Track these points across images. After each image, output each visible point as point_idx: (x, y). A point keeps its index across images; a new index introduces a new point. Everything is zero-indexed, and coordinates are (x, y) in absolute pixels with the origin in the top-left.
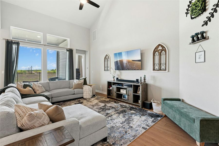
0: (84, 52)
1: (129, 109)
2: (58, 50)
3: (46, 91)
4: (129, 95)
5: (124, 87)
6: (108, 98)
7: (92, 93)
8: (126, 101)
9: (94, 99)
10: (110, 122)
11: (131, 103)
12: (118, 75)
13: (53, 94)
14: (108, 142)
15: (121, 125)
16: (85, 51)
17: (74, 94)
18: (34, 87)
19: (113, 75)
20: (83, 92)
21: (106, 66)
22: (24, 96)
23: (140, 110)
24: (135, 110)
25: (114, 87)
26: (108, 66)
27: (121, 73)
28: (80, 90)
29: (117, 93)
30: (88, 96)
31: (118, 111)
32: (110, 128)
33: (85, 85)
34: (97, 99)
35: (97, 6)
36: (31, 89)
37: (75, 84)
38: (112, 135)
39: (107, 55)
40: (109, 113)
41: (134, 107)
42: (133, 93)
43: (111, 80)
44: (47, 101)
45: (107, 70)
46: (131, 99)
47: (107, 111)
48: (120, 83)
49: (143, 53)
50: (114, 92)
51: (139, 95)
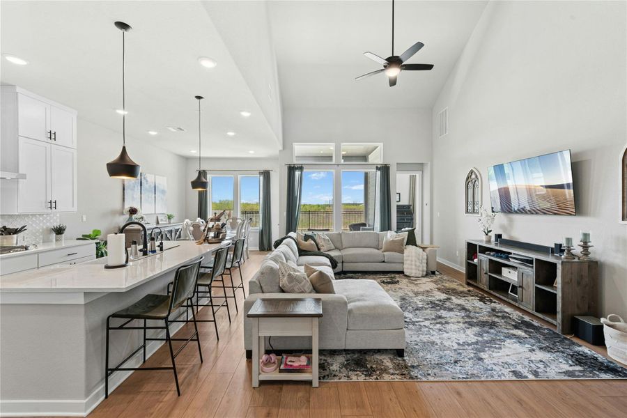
0: (420, 167)
1: (513, 323)
2: (366, 171)
3: (336, 248)
4: (524, 286)
5: (512, 262)
6: (469, 284)
7: (425, 265)
8: (514, 303)
9: (429, 280)
10: (435, 333)
11: (530, 311)
12: (502, 227)
13: (346, 255)
14: (404, 360)
15: (456, 346)
16: (422, 164)
17: (384, 262)
18: (318, 241)
19: (487, 226)
20: (403, 259)
21: (470, 199)
22: (302, 252)
23: (552, 336)
24: (532, 332)
25: (483, 260)
26: (476, 201)
27: (511, 221)
28: (397, 255)
29: (490, 276)
30: (414, 271)
31: (472, 318)
32: (424, 343)
33: (410, 246)
34: (435, 282)
35: (429, 67)
36: (313, 242)
37: (386, 241)
38: (421, 354)
39: (472, 172)
40: (443, 315)
41: (537, 325)
42: (536, 283)
43: (480, 239)
44: (329, 266)
45: (474, 211)
46: (530, 298)
47: (442, 311)
48: (501, 251)
49: (581, 162)
50: (483, 273)
51: (555, 292)
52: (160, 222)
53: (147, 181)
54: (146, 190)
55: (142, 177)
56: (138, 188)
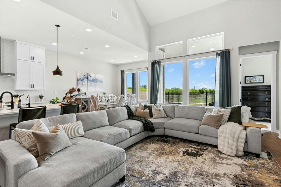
7: (243, 145)
13: (166, 123)
17: (198, 134)
18: (153, 110)
30: (226, 148)
33: (232, 123)
53: (91, 77)
54: (90, 81)
55: (88, 75)
56: (85, 80)
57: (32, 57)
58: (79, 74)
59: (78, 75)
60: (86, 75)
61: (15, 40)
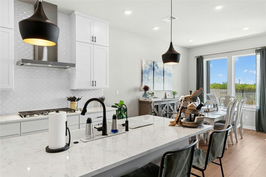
52: (167, 97)
53: (158, 67)
54: (157, 73)
55: (155, 65)
56: (151, 73)
57: (94, 37)
58: (144, 63)
59: (143, 66)
60: (153, 65)
61: (74, 11)
